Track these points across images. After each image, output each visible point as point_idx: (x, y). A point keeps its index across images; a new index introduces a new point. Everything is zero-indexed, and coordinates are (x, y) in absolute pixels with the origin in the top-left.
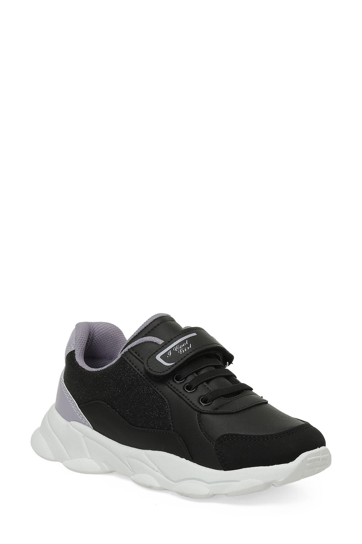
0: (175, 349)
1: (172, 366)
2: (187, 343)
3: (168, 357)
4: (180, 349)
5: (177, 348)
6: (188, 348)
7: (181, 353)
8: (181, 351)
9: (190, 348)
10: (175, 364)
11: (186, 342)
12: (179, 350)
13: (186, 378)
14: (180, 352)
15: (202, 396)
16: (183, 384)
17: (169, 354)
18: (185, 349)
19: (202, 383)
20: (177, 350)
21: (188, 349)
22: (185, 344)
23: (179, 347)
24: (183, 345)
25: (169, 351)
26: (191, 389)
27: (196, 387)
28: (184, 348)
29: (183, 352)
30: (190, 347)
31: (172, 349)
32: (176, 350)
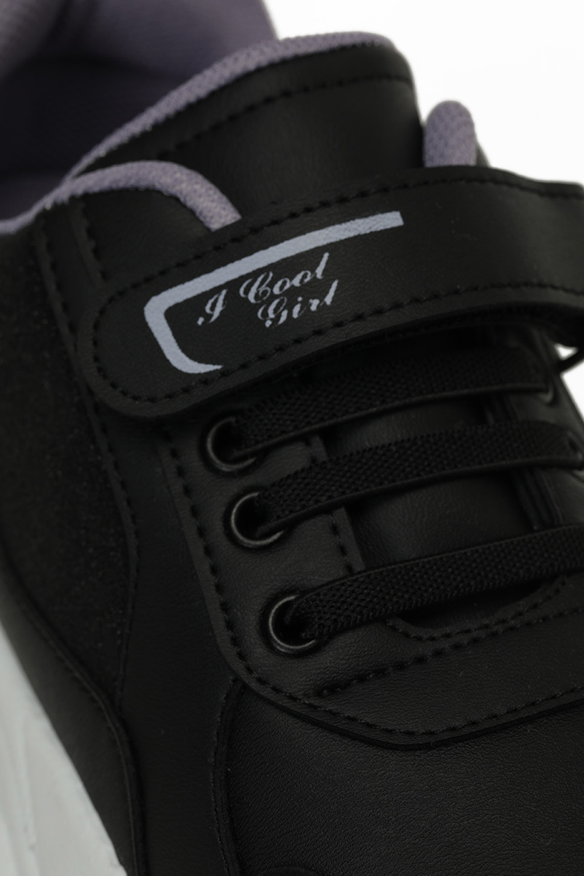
0: (247, 291)
1: (204, 379)
2: (319, 271)
3: (201, 321)
4: (273, 297)
5: (260, 286)
6: (315, 304)
7: (268, 323)
8: (275, 310)
9: (322, 307)
10: (222, 374)
11: (318, 264)
12: (264, 299)
13: (263, 455)
14: (265, 314)
15: (285, 594)
16: (234, 487)
17: (213, 308)
18: (296, 309)
19: (328, 510)
20: (257, 297)
21: (314, 308)
22: (305, 276)
23: (271, 285)
24: (296, 282)
25: (216, 290)
26: (262, 529)
27: (290, 528)
28: (291, 296)
29: (283, 318)
30: (328, 300)
31: (232, 286)
32: (251, 297)
